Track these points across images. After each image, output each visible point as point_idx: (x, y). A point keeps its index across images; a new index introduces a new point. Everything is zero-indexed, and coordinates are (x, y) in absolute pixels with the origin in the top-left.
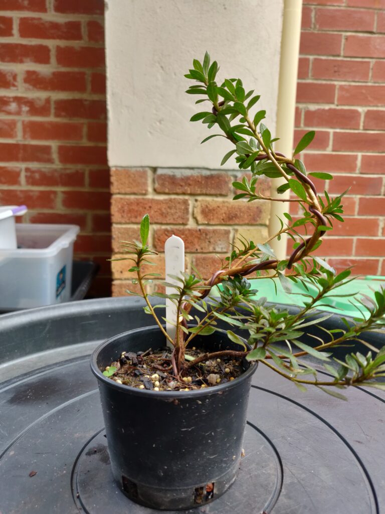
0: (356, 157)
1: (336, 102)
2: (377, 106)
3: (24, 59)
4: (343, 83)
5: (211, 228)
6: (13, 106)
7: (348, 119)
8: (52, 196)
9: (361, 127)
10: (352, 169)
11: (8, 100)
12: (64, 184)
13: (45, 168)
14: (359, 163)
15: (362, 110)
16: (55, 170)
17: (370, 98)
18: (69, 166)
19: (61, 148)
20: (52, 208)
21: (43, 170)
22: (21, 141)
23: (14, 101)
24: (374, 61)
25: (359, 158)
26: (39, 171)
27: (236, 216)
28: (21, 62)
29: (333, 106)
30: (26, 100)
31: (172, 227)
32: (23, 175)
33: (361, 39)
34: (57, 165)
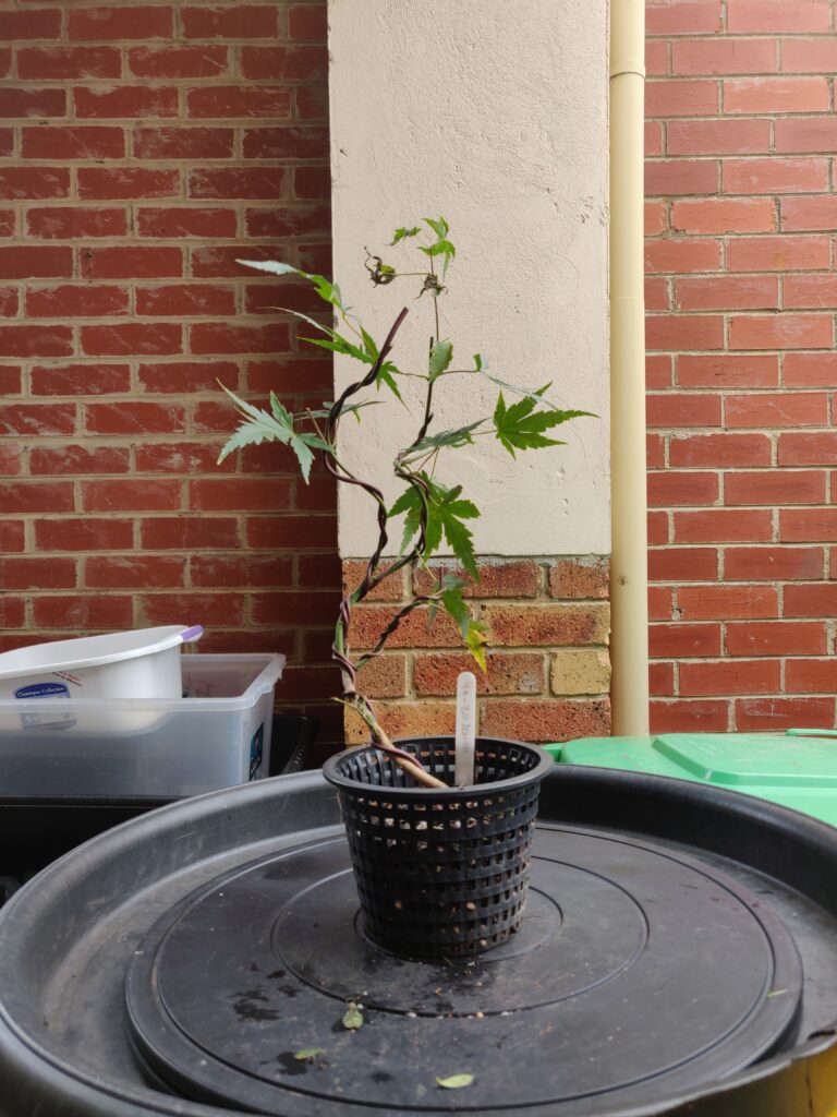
0: (770, 515)
1: (723, 425)
2: (798, 427)
3: (198, 387)
4: (734, 393)
5: (510, 652)
6: (177, 459)
7: (748, 450)
8: (236, 603)
9: (774, 464)
10: (765, 535)
11: (169, 449)
12: (256, 584)
13: (225, 556)
14: (776, 524)
15: (771, 434)
16: (242, 559)
17: (783, 415)
18: (266, 551)
19: (251, 522)
20: (235, 624)
21: (221, 559)
22: (186, 513)
23: (177, 452)
24: (784, 353)
25: (776, 516)
26: (214, 562)
27: (552, 632)
28: (193, 390)
29: (718, 431)
30: (196, 448)
31: (444, 652)
32: (188, 568)
33: (759, 322)
34: (246, 551)
